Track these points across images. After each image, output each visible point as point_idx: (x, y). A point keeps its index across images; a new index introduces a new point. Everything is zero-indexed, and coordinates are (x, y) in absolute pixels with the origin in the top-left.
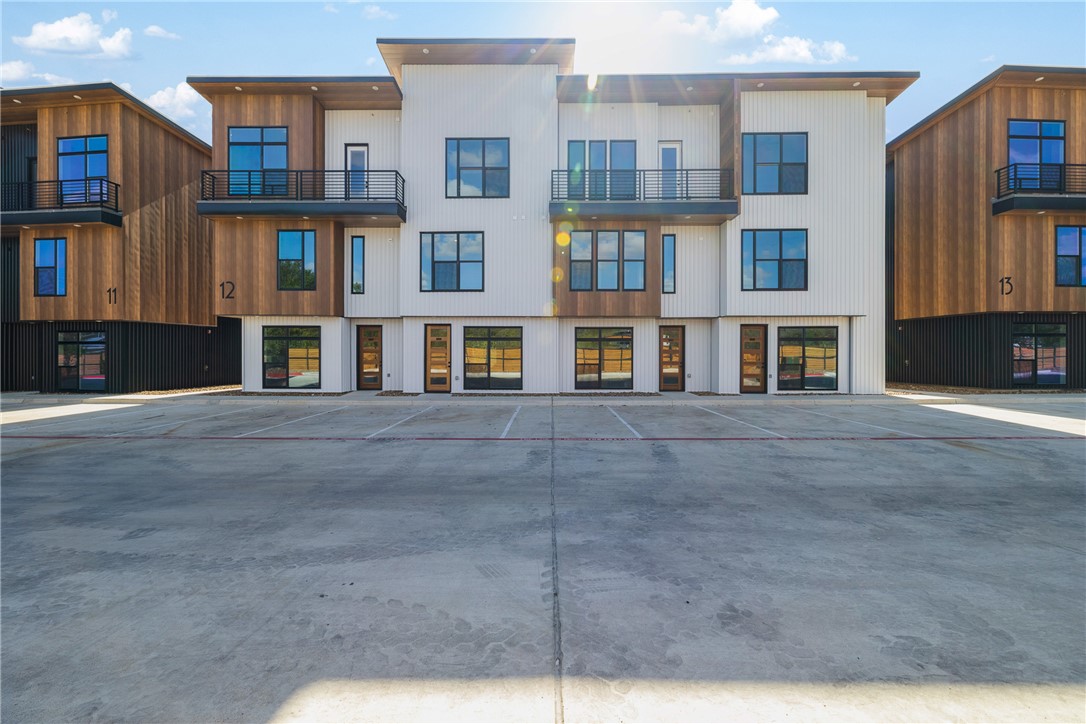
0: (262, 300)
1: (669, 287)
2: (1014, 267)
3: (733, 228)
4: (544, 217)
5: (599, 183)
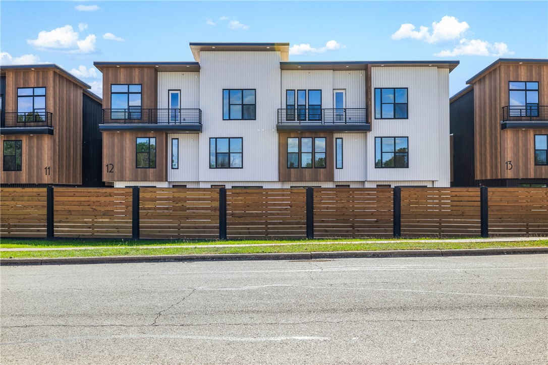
0: (128, 173)
1: (339, 166)
2: (513, 156)
3: (371, 136)
4: (274, 130)
5: (303, 111)
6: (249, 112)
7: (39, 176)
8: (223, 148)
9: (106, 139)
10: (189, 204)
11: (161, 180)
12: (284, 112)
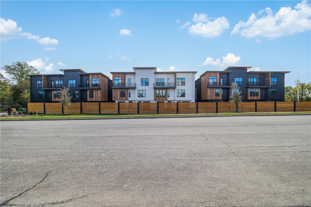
1: (169, 96)
2: (210, 94)
4: (153, 88)
5: (160, 84)
6: (147, 84)
7: (98, 99)
8: (141, 92)
9: (113, 90)
10: (133, 106)
11: (126, 100)
12: (155, 84)
